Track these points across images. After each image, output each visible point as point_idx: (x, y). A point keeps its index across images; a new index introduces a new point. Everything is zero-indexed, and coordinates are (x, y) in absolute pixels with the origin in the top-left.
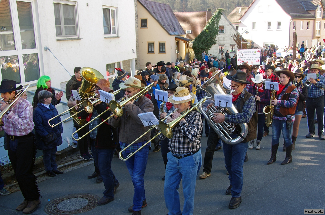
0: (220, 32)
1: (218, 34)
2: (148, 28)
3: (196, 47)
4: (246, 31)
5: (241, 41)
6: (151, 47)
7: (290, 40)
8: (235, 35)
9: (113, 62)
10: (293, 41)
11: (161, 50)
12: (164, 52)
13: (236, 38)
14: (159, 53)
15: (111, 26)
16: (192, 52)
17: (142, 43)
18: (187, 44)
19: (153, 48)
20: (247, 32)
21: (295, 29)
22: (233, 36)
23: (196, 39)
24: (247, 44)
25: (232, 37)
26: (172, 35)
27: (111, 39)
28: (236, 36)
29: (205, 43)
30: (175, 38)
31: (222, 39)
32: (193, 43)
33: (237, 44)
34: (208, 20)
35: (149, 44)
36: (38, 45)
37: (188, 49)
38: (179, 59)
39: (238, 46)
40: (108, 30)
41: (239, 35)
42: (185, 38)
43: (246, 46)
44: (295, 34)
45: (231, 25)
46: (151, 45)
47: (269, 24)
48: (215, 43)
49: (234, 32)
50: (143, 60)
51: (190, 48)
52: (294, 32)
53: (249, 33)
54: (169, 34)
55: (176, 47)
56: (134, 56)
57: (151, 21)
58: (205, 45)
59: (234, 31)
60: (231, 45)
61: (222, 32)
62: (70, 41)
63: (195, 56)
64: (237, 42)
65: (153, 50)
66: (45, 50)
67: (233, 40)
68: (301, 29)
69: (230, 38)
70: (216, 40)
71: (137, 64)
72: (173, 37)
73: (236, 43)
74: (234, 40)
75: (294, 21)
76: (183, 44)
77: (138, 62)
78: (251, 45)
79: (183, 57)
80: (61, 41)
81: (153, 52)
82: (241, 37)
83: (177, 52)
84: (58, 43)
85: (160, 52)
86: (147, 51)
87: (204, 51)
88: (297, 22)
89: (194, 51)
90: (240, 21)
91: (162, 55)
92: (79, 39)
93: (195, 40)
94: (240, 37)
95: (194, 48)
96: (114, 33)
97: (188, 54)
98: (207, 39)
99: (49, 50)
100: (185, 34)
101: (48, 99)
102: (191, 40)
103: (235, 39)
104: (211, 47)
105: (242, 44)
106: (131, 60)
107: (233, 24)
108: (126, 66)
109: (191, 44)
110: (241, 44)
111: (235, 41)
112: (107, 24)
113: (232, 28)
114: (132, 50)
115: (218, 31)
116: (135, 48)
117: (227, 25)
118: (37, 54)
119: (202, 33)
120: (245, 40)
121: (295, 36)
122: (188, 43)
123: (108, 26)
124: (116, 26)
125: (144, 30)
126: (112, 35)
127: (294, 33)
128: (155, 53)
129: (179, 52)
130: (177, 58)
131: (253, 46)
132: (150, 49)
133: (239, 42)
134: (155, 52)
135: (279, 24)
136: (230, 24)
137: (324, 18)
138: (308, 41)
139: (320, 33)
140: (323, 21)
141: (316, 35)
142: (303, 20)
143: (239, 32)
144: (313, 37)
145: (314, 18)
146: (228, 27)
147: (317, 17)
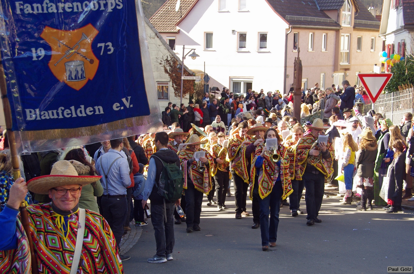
4: (191, 53)
5: (181, 74)
7: (287, 73)
8: (167, 60)
10: (295, 78)
13: (171, 66)
20: (194, 53)
21: (299, 52)
22: (163, 63)
24: (194, 80)
25: (160, 64)
28: (170, 63)
33: (173, 81)
39: (174, 85)
41: (177, 61)
43: (191, 85)
44: (298, 62)
45: (158, 37)
47: (243, 37)
49: (165, 53)
52: (297, 57)
53: (198, 56)
59: (166, 51)
60: (159, 83)
64: (173, 76)
67: (164, 71)
68: (310, 50)
69: (157, 68)
73: (169, 79)
74: (166, 71)
75: (296, 31)
78: (203, 83)
82: (180, 64)
88: (300, 34)
90: (178, 28)
94: (178, 66)
103: (168, 68)
105: (184, 80)
107: (162, 35)
110: (181, 80)
111: (169, 73)
113: (161, 44)
117: (150, 38)
120: (191, 73)
121: (298, 67)
127: (295, 60)
131: (208, 85)
133: (177, 77)
135: (263, 38)
136: (158, 35)
137: (357, 27)
138: (325, 77)
139: (349, 60)
140: (357, 34)
141: (341, 63)
142: (314, 31)
143: (177, 53)
144: (336, 68)
145: (336, 26)
146: (153, 41)
147: (343, 25)
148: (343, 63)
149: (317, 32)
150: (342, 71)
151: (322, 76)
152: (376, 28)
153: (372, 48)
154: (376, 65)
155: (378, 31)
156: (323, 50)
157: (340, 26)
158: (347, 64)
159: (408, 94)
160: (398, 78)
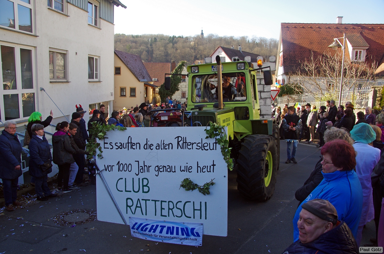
1: (180, 83)
2: (121, 75)
3: (162, 93)
6: (123, 92)
9: (95, 103)
11: (132, 94)
12: (135, 96)
14: (130, 97)
15: (95, 72)
16: (158, 97)
17: (117, 87)
18: (154, 90)
19: (124, 93)
27: (94, 83)
30: (144, 85)
31: (184, 86)
32: (159, 89)
34: (172, 70)
35: (121, 89)
36: (35, 86)
37: (155, 95)
40: (91, 76)
42: (152, 85)
46: (122, 90)
48: (178, 90)
50: (116, 102)
51: (156, 93)
54: (139, 81)
55: (145, 92)
56: (112, 98)
57: (124, 70)
58: (170, 91)
61: (184, 81)
62: (61, 83)
66: (41, 90)
70: (179, 87)
72: (143, 83)
76: (151, 90)
80: (53, 83)
81: (125, 96)
83: (145, 97)
84: (51, 85)
85: (131, 96)
86: (119, 95)
87: (168, 96)
89: (160, 96)
91: (133, 98)
92: (68, 82)
93: (161, 87)
95: (160, 93)
96: (97, 78)
97: (154, 98)
99: (44, 91)
100: (152, 81)
101: (39, 131)
102: (158, 87)
104: (174, 93)
106: (110, 101)
109: (157, 90)
114: (111, 93)
115: (182, 80)
116: (113, 92)
118: (34, 93)
122: (155, 89)
123: (92, 71)
124: (98, 72)
125: (118, 76)
126: (95, 80)
128: (126, 97)
129: (147, 96)
132: (122, 93)
134: (127, 95)
152: (273, 74)
159: (285, 98)
160: (282, 92)
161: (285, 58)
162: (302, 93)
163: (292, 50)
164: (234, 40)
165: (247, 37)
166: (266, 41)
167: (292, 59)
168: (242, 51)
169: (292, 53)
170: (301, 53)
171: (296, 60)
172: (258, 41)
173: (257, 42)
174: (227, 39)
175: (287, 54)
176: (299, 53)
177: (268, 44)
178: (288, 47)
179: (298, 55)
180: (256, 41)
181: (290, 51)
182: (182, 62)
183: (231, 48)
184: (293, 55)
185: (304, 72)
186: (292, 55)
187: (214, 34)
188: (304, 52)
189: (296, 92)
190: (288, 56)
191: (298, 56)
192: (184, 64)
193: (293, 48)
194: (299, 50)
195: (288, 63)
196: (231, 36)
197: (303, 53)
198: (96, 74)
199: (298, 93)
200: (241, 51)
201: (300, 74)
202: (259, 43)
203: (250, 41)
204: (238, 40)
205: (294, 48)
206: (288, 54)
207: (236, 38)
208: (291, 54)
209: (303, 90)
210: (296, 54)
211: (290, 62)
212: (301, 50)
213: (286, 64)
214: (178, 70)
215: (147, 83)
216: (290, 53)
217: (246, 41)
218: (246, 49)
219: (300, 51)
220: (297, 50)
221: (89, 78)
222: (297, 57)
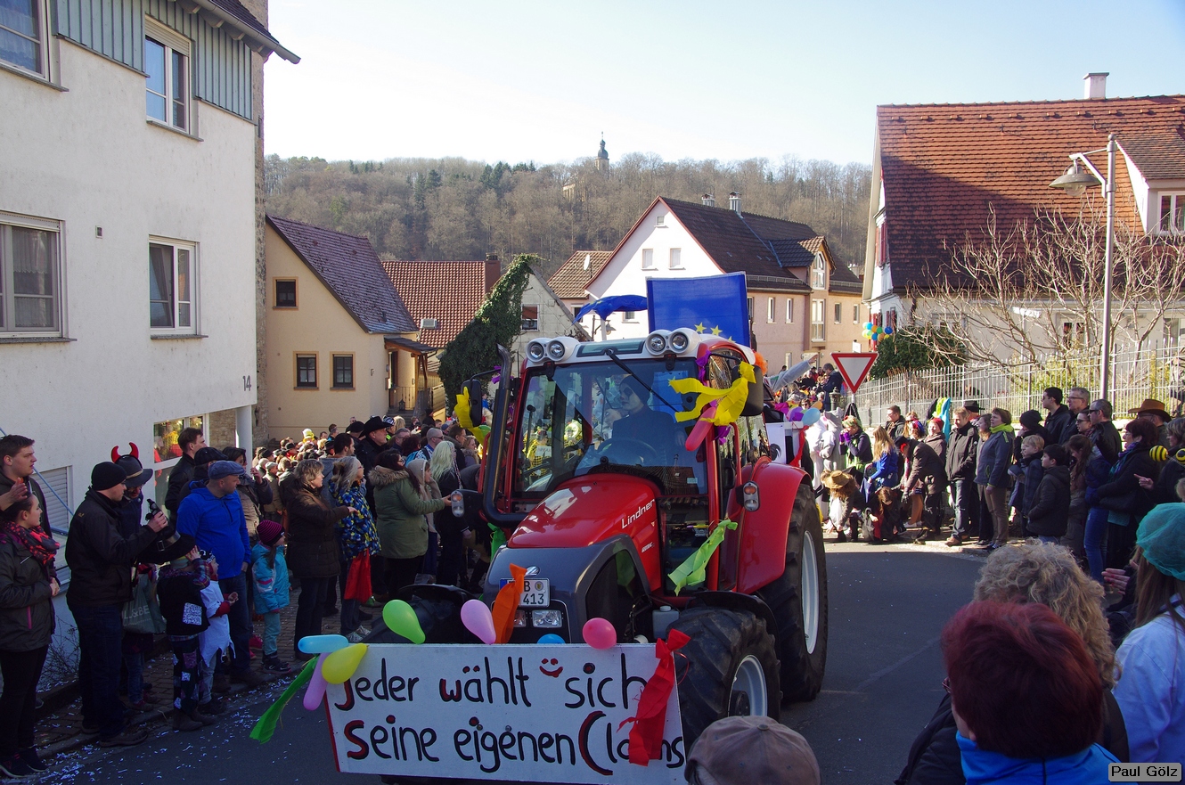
0: (527, 326)
1: (518, 334)
2: (297, 309)
3: (450, 372)
6: (308, 370)
8: (571, 336)
11: (340, 380)
12: (349, 385)
14: (331, 389)
15: (177, 302)
16: (438, 388)
17: (279, 354)
18: (422, 361)
19: (312, 373)
20: (608, 326)
21: (752, 322)
23: (452, 347)
26: (376, 333)
27: (175, 342)
29: (477, 361)
30: (383, 340)
32: (441, 360)
34: (488, 290)
35: (298, 360)
37: (426, 379)
38: (396, 406)
40: (163, 316)
41: (585, 336)
42: (415, 343)
45: (558, 304)
46: (306, 364)
49: (568, 326)
50: (280, 409)
51: (432, 374)
54: (366, 330)
55: (388, 371)
56: (250, 398)
57: (310, 290)
58: (479, 365)
59: (570, 323)
61: (532, 326)
62: (33, 346)
63: (447, 399)
65: (312, 380)
68: (770, 321)
70: (512, 349)
71: (259, 424)
72: (381, 339)
76: (410, 364)
77: (263, 416)
79: (410, 403)
81: (314, 385)
83: (390, 387)
85: (337, 385)
86: (292, 381)
89: (445, 385)
90: (587, 292)
91: (343, 394)
92: (63, 340)
93: (448, 350)
95: (444, 373)
96: (186, 321)
97: (424, 393)
98: (484, 346)
100: (418, 329)
102: (436, 349)
106: (240, 410)
107: (564, 302)
108: (223, 428)
109: (434, 360)
112: (162, 295)
113: (563, 314)
114: (244, 377)
115: (523, 323)
116: (253, 372)
117: (548, 306)
119: (469, 328)
122: (427, 358)
123: (167, 299)
124: (192, 302)
125: (286, 314)
126: (178, 330)
128: (318, 389)
129: (397, 385)
130: (390, 406)
132: (303, 374)
134: (320, 383)
136: (558, 301)
137: (833, 290)
138: (791, 357)
139: (823, 335)
140: (833, 300)
141: (814, 340)
142: (774, 295)
143: (586, 327)
144: (806, 346)
145: (805, 289)
146: (551, 310)
147: (814, 288)
148: (817, 339)
149: (779, 297)
150: (814, 349)
151: (787, 358)
152: (857, 291)
153: (855, 319)
154: (855, 341)
155: (861, 296)
156: (788, 321)
157: (811, 289)
158: (822, 340)
159: (900, 382)
160: (889, 359)
161: (895, 232)
162: (958, 362)
163: (922, 204)
164: (717, 175)
165: (764, 161)
166: (833, 174)
167: (923, 235)
168: (743, 214)
169: (922, 213)
170: (955, 212)
171: (935, 240)
172: (803, 175)
173: (801, 181)
174: (694, 172)
175: (901, 220)
176: (948, 212)
177: (841, 186)
178: (907, 195)
179: (942, 222)
180: (798, 176)
181: (912, 206)
182: (523, 258)
183: (705, 201)
184: (925, 220)
185: (964, 284)
186: (919, 221)
187: (645, 155)
188: (967, 208)
189: (936, 360)
190: (905, 225)
191: (944, 225)
192: (531, 267)
193: (923, 194)
194: (945, 203)
195: (907, 252)
196: (706, 161)
197: (964, 212)
198: (186, 309)
199: (943, 363)
200: (739, 214)
201: (951, 292)
202: (807, 181)
203: (777, 176)
204: (733, 176)
205: (927, 197)
206: (904, 218)
207: (726, 167)
208: (916, 218)
209: (962, 350)
210: (936, 218)
211: (912, 249)
212: (955, 203)
213: (901, 254)
214: (509, 287)
215: (397, 337)
216: (913, 216)
217: (761, 175)
218: (761, 204)
219: (951, 208)
220: (937, 203)
221: (155, 323)
222: (939, 227)
